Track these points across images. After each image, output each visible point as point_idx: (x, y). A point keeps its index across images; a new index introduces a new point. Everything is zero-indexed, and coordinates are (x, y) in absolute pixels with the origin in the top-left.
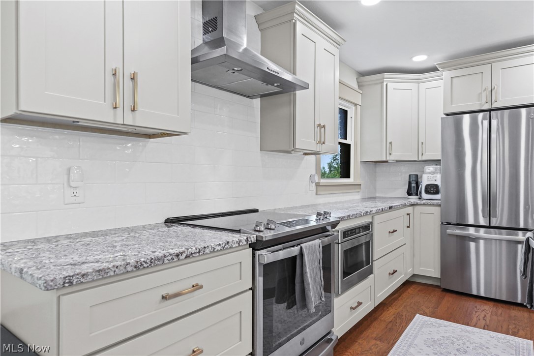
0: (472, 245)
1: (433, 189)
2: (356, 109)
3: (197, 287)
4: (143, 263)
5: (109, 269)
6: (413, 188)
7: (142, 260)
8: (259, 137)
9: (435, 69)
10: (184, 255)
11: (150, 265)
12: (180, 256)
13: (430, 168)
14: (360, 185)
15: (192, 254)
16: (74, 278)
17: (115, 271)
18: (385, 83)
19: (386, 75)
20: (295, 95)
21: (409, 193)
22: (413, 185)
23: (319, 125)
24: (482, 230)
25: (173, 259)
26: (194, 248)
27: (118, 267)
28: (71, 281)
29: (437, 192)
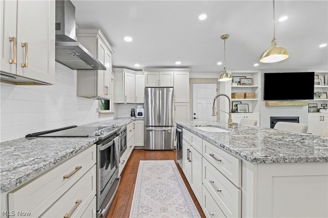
0: (151, 132)
1: (140, 114)
2: (112, 81)
3: (78, 169)
4: (58, 160)
5: (41, 167)
7: (57, 158)
8: (76, 89)
10: (74, 152)
11: (61, 161)
12: (73, 153)
13: (139, 106)
14: (113, 113)
15: (77, 151)
16: (22, 178)
17: (44, 168)
18: (124, 72)
19: (124, 69)
20: (97, 72)
21: (132, 116)
22: (133, 113)
23: (106, 87)
24: (153, 127)
25: (70, 155)
26: (78, 148)
27: (46, 166)
28: (21, 181)
29: (142, 115)
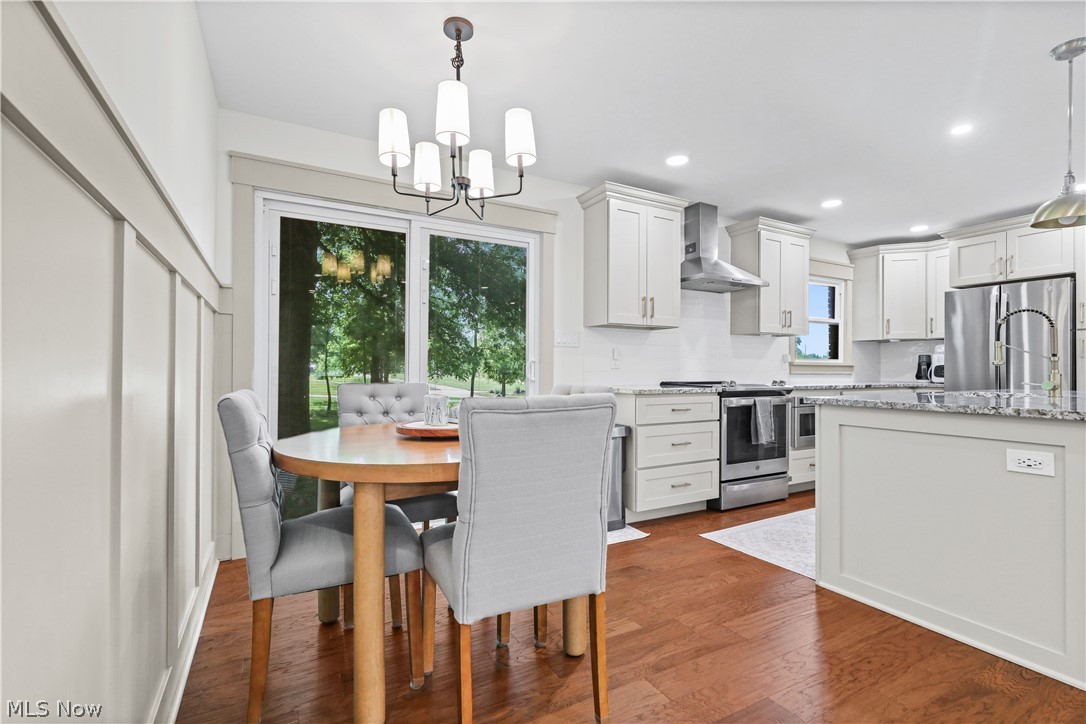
2: (846, 285)
6: (924, 369)
8: (730, 323)
9: (937, 237)
13: (938, 348)
14: (853, 366)
18: (881, 256)
19: (881, 247)
21: (918, 377)
22: (924, 367)
23: (784, 311)
